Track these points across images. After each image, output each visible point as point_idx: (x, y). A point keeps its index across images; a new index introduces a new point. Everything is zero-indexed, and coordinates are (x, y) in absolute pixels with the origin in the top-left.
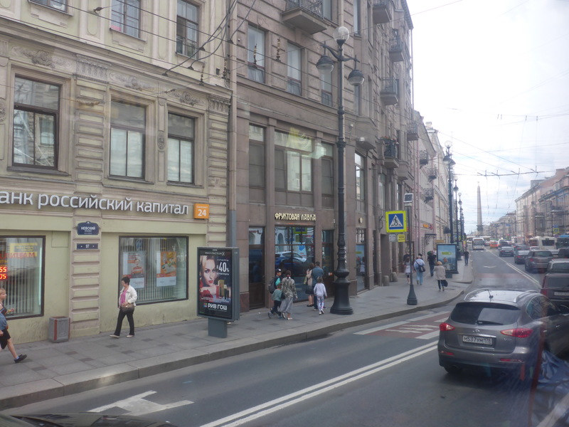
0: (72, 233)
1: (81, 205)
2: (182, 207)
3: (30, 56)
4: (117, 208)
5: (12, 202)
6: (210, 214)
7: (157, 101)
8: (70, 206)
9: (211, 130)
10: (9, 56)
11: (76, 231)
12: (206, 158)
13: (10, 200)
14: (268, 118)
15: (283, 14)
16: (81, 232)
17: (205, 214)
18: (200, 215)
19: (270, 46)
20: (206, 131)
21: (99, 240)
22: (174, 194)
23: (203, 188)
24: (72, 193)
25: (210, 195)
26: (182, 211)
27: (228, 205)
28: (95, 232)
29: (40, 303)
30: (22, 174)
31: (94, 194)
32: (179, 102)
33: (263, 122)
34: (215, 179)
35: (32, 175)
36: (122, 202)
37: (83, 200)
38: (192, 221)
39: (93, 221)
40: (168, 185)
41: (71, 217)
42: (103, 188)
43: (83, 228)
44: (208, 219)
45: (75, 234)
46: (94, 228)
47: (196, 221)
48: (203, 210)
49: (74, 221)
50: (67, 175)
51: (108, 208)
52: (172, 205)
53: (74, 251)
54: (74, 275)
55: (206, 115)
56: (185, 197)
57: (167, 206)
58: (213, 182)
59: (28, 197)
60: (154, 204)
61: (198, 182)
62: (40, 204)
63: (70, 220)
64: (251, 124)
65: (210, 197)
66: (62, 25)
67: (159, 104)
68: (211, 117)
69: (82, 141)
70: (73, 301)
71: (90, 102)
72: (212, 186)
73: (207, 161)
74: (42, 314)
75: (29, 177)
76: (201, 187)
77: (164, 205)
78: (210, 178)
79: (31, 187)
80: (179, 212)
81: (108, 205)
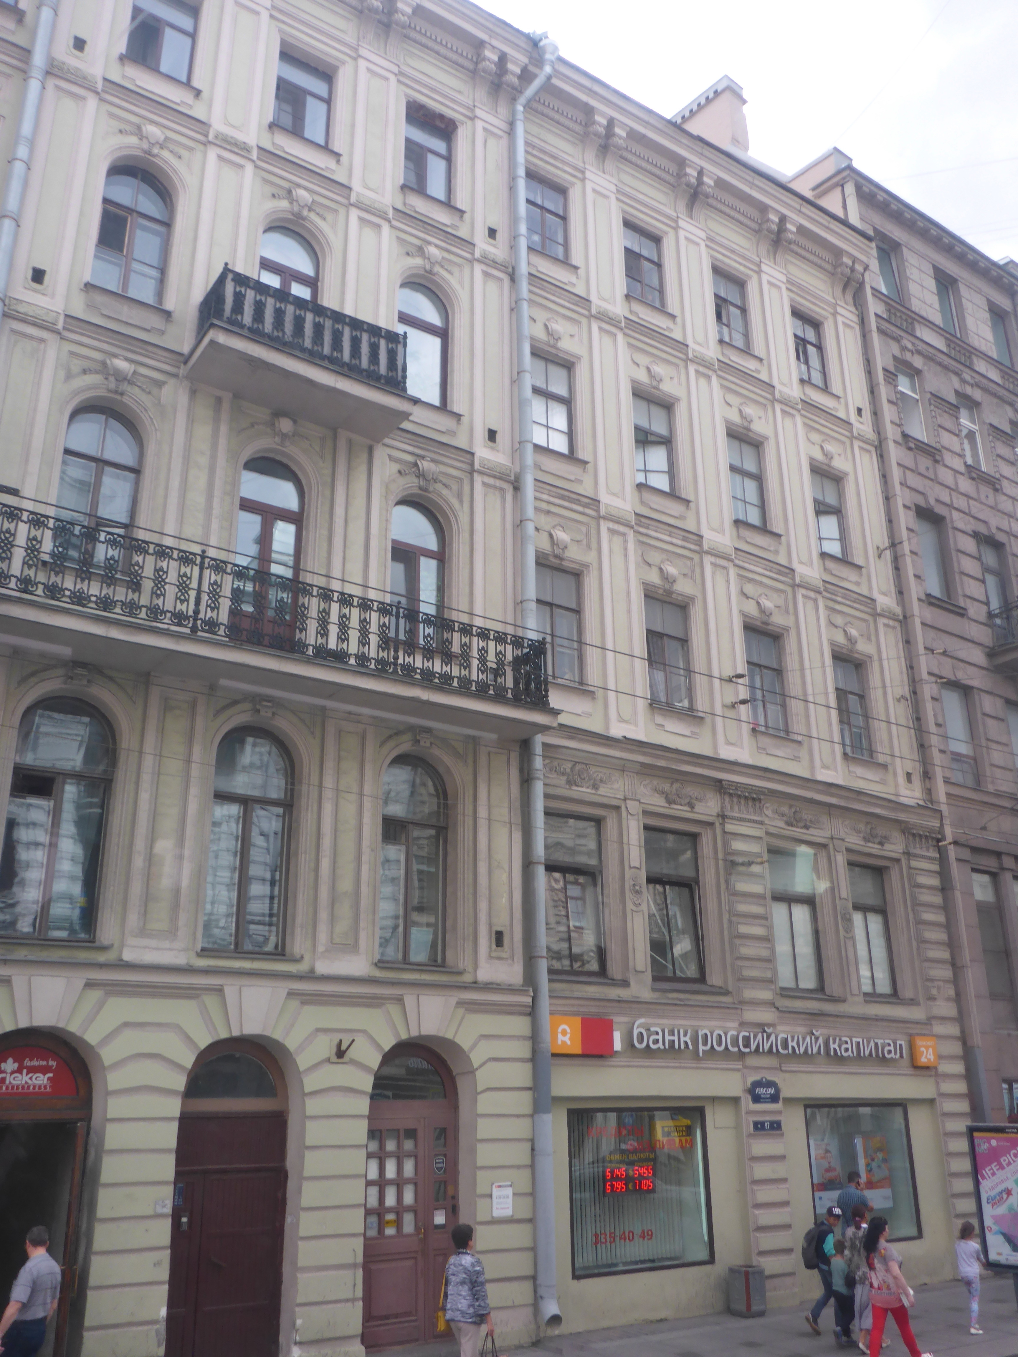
0: (743, 1101)
1: (753, 1047)
2: (895, 1044)
3: (663, 793)
4: (802, 1050)
5: (667, 1046)
6: (941, 1057)
7: (831, 846)
8: (739, 1049)
9: (916, 890)
10: (639, 797)
11: (750, 1098)
12: (914, 944)
13: (664, 1044)
14: (998, 855)
15: (991, 654)
16: (757, 1099)
17: (932, 1057)
18: (923, 1060)
19: (979, 715)
20: (907, 892)
21: (780, 1112)
22: (878, 1019)
23: (918, 1004)
24: (735, 1025)
25: (934, 1018)
26: (896, 1053)
27: (964, 1039)
28: (774, 1098)
29: (706, 1238)
30: (671, 995)
31: (769, 1025)
32: (863, 843)
33: (991, 863)
34: (936, 983)
35: (682, 996)
36: (808, 1039)
37: (755, 1037)
38: (911, 1071)
39: (771, 1078)
40: (866, 1002)
41: (738, 1070)
42: (777, 1014)
43: (758, 1091)
44: (936, 1068)
45: (747, 1103)
46: (772, 1091)
47: (918, 1072)
48: (927, 1048)
49: (744, 1078)
50: (727, 993)
51: (790, 1051)
52: (880, 1042)
53: (750, 1135)
54: (755, 1182)
55: (904, 861)
56: (895, 1025)
57: (872, 1044)
58: (934, 992)
59: (685, 1035)
60: (854, 1040)
61: (907, 993)
62: (701, 1048)
63: (738, 1075)
64: (974, 870)
65: (934, 1022)
66: (693, 736)
67: (835, 849)
68: (914, 864)
69: (743, 929)
70: (758, 1235)
71: (746, 860)
72: (932, 999)
73: (918, 949)
74: (711, 1260)
75: (680, 1000)
76: (913, 1002)
77: (868, 1043)
78: (929, 984)
79: (684, 1018)
80: (892, 1055)
81: (790, 1044)
